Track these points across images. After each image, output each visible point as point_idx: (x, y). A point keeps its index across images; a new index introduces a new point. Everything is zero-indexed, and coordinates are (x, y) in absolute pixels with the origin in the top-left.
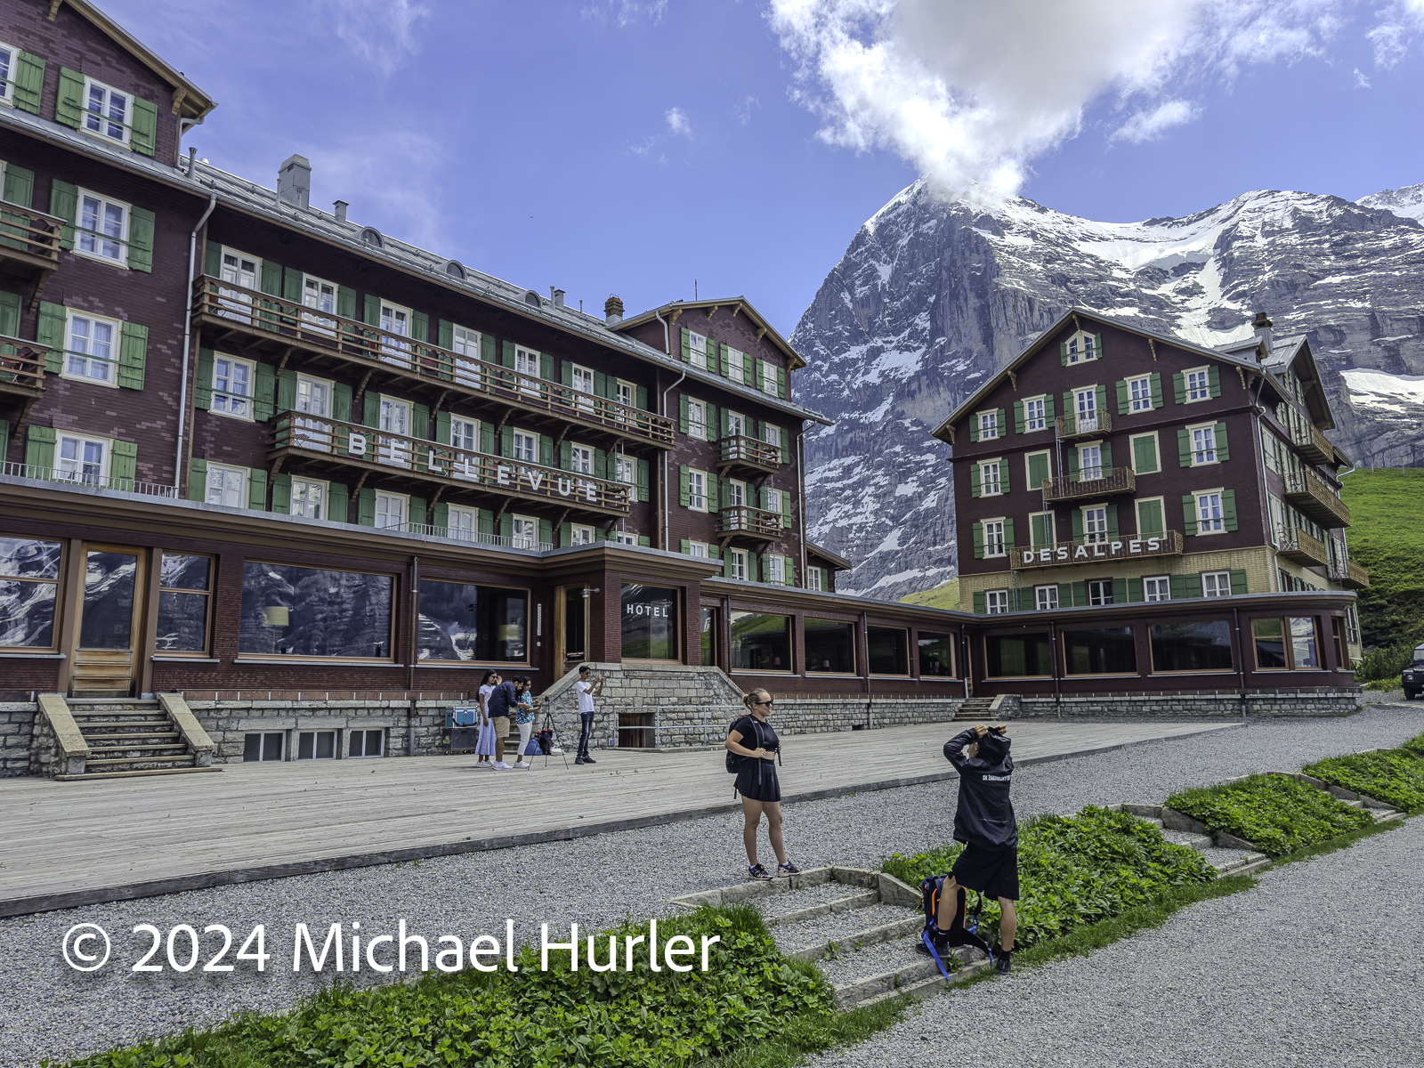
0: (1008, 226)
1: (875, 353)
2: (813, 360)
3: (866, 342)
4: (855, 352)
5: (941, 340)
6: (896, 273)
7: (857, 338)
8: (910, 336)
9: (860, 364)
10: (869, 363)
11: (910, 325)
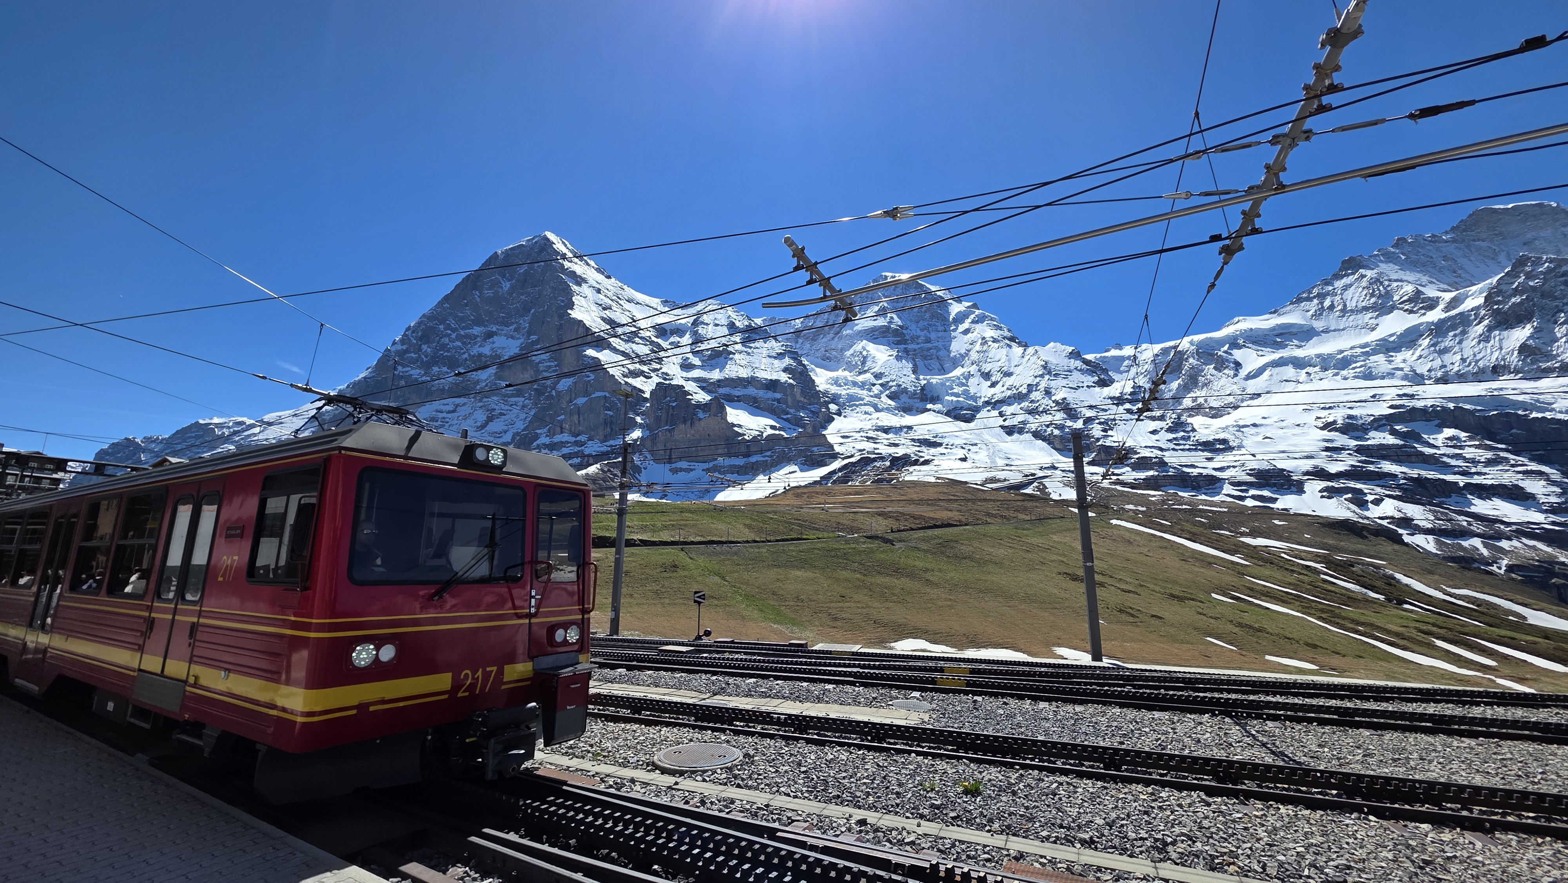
0: (585, 281)
1: (490, 335)
2: (445, 329)
3: (486, 326)
4: (477, 330)
5: (534, 338)
6: (512, 288)
7: (478, 322)
8: (516, 330)
9: (479, 339)
10: (485, 340)
11: (516, 323)
